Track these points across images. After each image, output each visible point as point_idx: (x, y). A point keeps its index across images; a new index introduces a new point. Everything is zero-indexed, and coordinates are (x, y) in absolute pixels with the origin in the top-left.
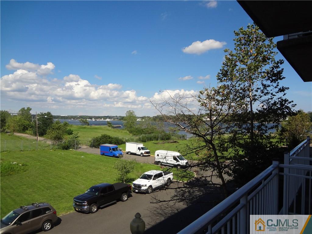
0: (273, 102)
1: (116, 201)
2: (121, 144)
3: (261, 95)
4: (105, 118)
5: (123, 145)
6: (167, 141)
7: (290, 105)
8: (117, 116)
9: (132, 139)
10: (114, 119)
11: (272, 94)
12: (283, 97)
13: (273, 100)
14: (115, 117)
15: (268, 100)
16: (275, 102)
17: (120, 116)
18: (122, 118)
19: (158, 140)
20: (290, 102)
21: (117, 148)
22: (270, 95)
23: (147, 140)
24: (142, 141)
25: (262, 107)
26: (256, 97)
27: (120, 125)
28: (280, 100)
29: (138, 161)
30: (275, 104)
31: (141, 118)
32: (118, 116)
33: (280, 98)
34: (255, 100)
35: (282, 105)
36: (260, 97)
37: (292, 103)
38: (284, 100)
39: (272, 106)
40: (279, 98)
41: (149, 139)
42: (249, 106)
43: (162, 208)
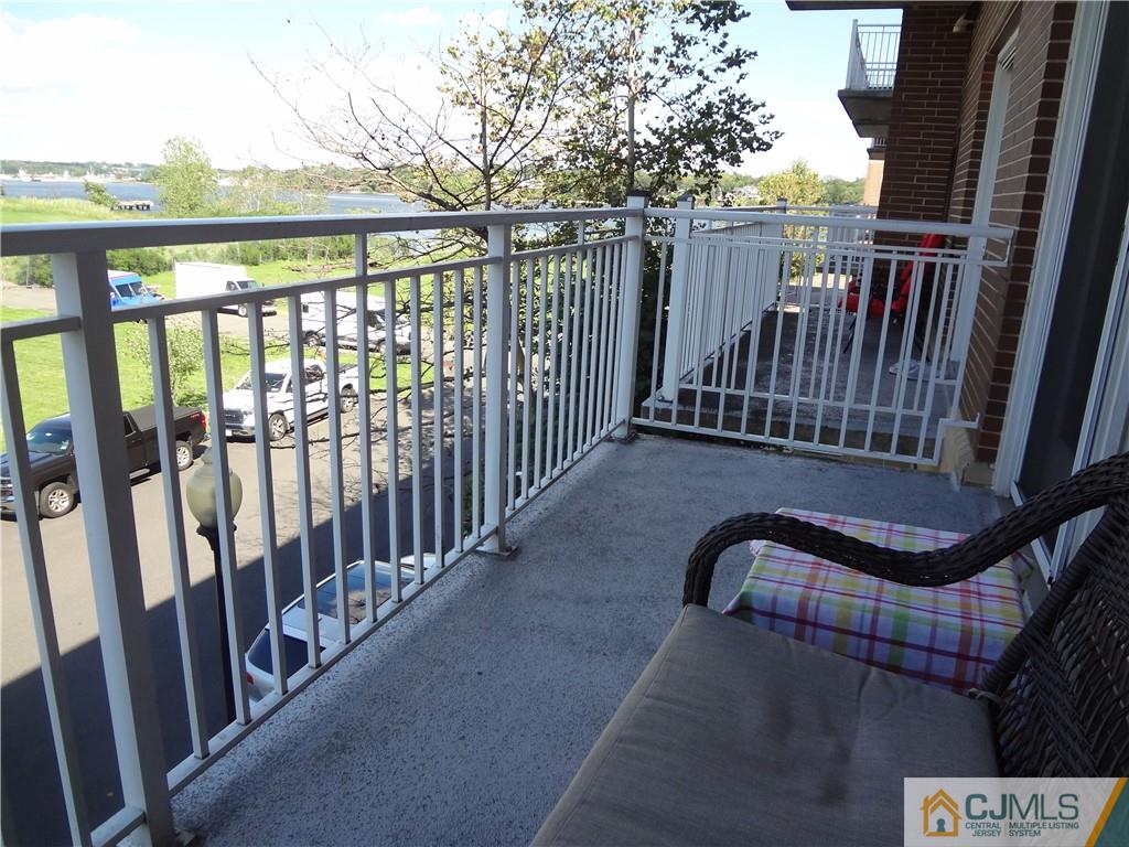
0: (701, 104)
1: (147, 471)
2: (156, 274)
3: (668, 74)
4: (79, 169)
5: (162, 276)
6: (341, 261)
7: (753, 118)
8: (130, 165)
9: (200, 254)
10: (119, 177)
11: (701, 73)
12: (735, 86)
13: (704, 96)
14: (120, 166)
15: (689, 97)
16: (709, 105)
17: (144, 166)
18: (153, 174)
19: (306, 257)
20: (756, 108)
21: (137, 285)
22: (695, 74)
23: (263, 258)
24: (243, 263)
25: (668, 121)
26: (650, 86)
27: (147, 202)
28: (725, 96)
29: (228, 333)
30: (708, 112)
31: (234, 173)
32: (136, 165)
33: (726, 90)
34: (646, 93)
35: (731, 117)
36: (664, 85)
37: (761, 111)
38: (739, 101)
39: (698, 121)
40: (724, 91)
41: (271, 252)
42: (625, 117)
43: (323, 484)
